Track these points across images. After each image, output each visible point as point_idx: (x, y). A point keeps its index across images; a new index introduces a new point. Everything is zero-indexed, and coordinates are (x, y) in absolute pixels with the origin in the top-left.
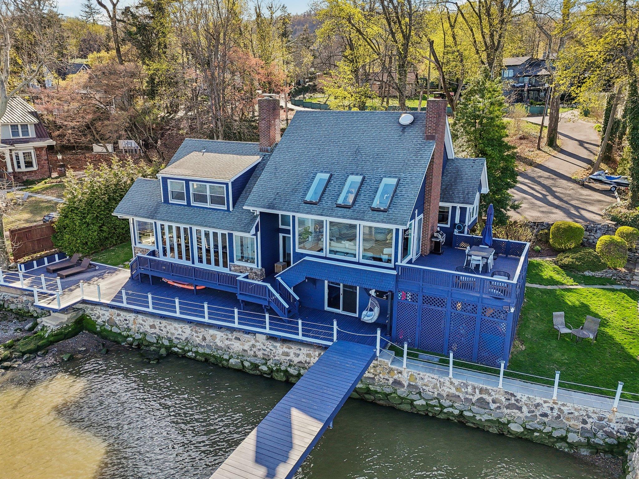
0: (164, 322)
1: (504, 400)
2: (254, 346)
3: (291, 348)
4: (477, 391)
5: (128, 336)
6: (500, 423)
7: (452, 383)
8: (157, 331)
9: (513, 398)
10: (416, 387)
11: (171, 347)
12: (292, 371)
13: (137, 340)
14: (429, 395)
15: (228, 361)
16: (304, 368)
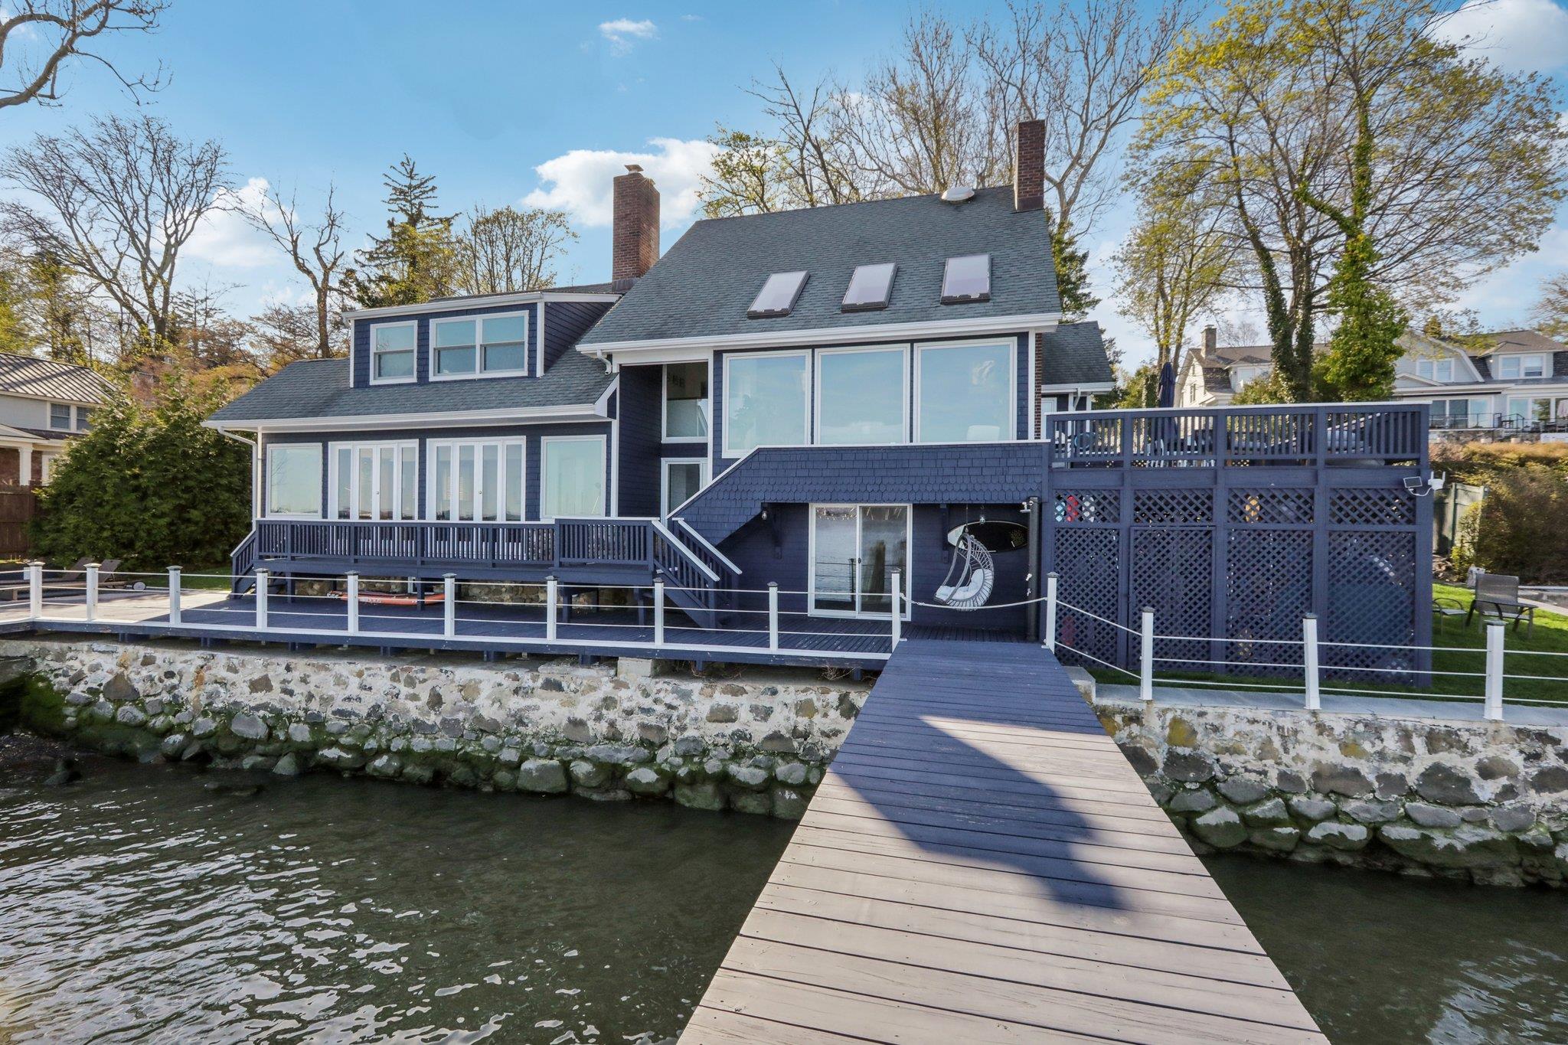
0: (302, 665)
1: (1518, 760)
2: (609, 702)
3: (737, 692)
4: (1418, 743)
5: (170, 730)
6: (1524, 847)
7: (1322, 729)
8: (274, 698)
9: (1549, 749)
10: (1196, 763)
11: (315, 747)
12: (745, 772)
13: (200, 738)
14: (1247, 786)
15: (514, 767)
16: (789, 755)
